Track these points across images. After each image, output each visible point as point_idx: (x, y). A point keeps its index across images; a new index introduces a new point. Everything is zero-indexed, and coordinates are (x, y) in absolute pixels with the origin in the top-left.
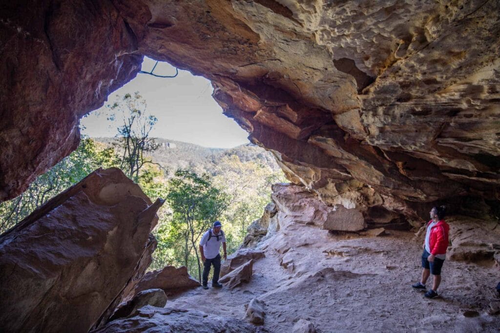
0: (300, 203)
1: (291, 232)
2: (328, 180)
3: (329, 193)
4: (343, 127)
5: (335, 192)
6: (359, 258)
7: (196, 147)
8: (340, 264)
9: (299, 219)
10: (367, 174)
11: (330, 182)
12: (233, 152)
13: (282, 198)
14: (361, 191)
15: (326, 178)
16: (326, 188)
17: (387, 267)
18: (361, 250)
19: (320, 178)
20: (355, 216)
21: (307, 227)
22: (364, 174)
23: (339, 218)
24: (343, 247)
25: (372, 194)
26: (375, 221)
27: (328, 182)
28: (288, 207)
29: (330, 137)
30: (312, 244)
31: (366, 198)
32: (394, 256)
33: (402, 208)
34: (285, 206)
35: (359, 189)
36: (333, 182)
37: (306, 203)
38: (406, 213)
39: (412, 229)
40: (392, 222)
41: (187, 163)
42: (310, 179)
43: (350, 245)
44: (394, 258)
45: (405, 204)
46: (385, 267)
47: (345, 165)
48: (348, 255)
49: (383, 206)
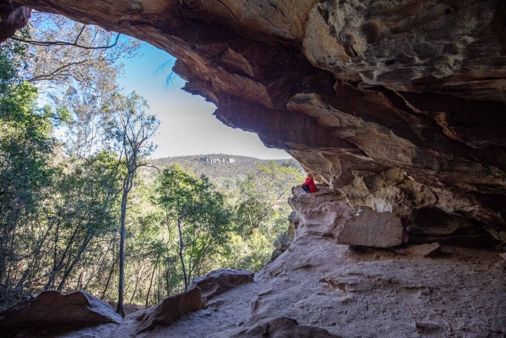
0: (321, 208)
1: (298, 247)
2: (353, 174)
3: (357, 192)
4: (319, 63)
5: (365, 190)
6: (370, 297)
7: (254, 161)
8: (330, 308)
9: (313, 229)
10: (387, 148)
11: (356, 176)
12: (291, 163)
13: (298, 202)
14: (403, 185)
15: (349, 170)
16: (353, 186)
17: (418, 326)
18: (380, 283)
19: (341, 172)
20: (389, 223)
21: (323, 241)
22: (383, 150)
23: (363, 227)
24: (352, 274)
25: (419, 189)
26: (426, 232)
27: (354, 177)
28: (305, 213)
29: (312, 92)
30: (316, 266)
31: (410, 195)
32: (445, 299)
33: (472, 208)
34: (301, 212)
35: (398, 183)
36: (360, 176)
37: (328, 207)
38: (478, 216)
39: (499, 245)
40: (456, 233)
41: (246, 177)
42: (329, 173)
43: (365, 271)
44: (444, 303)
45: (475, 202)
46: (414, 325)
47: (351, 138)
48: (352, 289)
49: (437, 205)
